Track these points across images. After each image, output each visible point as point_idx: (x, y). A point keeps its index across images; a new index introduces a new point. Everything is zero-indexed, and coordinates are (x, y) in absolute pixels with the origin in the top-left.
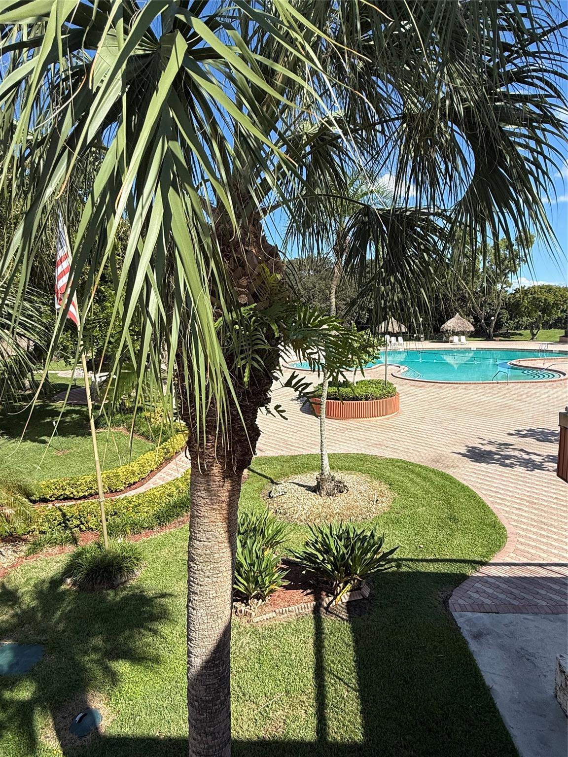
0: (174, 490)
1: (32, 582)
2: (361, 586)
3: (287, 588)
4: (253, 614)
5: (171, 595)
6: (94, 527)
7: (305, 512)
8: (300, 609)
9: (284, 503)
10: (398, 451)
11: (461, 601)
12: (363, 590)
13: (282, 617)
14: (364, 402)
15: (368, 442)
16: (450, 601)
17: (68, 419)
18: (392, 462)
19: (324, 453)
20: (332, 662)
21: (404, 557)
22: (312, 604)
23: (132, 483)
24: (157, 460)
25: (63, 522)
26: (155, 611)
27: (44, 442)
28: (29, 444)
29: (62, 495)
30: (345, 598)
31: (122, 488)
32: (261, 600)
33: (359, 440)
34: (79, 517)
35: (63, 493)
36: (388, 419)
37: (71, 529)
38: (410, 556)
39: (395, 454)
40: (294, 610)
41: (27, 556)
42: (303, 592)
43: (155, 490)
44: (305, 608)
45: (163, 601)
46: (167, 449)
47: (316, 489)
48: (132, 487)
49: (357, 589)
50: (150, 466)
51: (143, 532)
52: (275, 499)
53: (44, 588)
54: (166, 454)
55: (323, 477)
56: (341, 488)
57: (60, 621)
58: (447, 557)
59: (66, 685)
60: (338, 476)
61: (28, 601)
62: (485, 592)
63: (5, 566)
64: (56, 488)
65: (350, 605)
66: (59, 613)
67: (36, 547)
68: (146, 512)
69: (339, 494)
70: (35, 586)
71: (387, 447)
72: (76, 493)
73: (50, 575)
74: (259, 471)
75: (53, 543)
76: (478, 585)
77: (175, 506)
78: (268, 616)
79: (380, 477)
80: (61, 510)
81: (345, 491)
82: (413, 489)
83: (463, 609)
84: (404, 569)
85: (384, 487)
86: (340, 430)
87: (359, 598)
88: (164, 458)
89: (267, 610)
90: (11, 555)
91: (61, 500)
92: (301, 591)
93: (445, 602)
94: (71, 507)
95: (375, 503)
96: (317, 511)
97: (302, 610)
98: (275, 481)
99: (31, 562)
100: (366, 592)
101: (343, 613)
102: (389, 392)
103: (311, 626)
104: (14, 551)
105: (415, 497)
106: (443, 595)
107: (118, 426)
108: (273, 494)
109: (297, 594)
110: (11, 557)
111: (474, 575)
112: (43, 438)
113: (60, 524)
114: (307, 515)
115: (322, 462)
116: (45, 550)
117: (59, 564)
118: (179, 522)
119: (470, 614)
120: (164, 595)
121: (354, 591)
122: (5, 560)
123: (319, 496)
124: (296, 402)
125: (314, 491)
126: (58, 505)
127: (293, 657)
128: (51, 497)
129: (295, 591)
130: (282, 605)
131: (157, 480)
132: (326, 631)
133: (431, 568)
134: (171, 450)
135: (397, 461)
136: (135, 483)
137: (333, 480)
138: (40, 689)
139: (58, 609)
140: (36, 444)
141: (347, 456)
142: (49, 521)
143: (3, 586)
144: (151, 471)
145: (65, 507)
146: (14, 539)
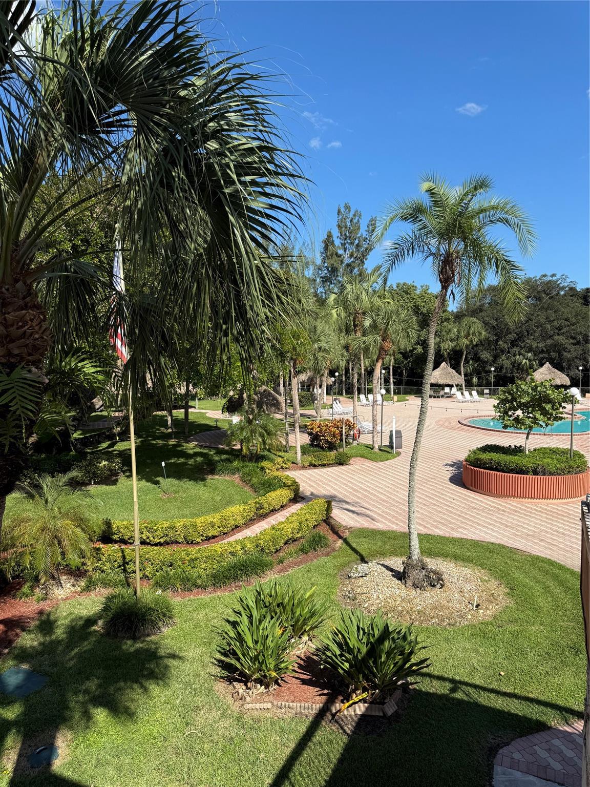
0: (239, 549)
1: (71, 617)
2: (386, 701)
3: (304, 682)
4: (248, 699)
6: (150, 576)
7: (378, 601)
8: (302, 708)
9: (359, 587)
10: (555, 548)
11: (517, 756)
12: (385, 705)
13: (278, 712)
15: (518, 531)
16: (501, 751)
17: (191, 462)
18: (535, 561)
19: (412, 531)
20: (301, 774)
21: (470, 681)
22: (318, 706)
23: (210, 535)
25: (123, 565)
26: (157, 670)
27: (157, 483)
30: (360, 710)
31: (199, 540)
32: (263, 687)
33: (507, 526)
36: (567, 504)
38: (479, 682)
39: (548, 552)
40: (295, 707)
41: (81, 592)
42: (319, 691)
44: (309, 709)
45: (175, 662)
46: (261, 504)
47: (401, 576)
48: (211, 541)
49: (377, 703)
50: (235, 520)
51: (195, 591)
52: (353, 581)
53: (78, 625)
54: (257, 509)
55: (410, 562)
56: (435, 580)
58: (530, 695)
59: (44, 717)
60: (432, 563)
61: (60, 633)
62: (561, 753)
63: (60, 597)
65: (363, 720)
66: (76, 651)
67: (90, 586)
69: (430, 588)
70: (72, 620)
71: (542, 540)
72: (152, 538)
73: (89, 614)
74: (354, 545)
76: (556, 742)
77: (236, 567)
78: (265, 705)
79: (503, 576)
80: (123, 552)
81: (439, 586)
82: (544, 603)
83: (514, 765)
84: (459, 695)
85: (503, 590)
86: (489, 510)
87: (377, 714)
88: (256, 514)
89: (266, 699)
90: (69, 588)
92: (318, 689)
93: (493, 751)
95: (475, 608)
96: (394, 603)
97: (304, 710)
98: (366, 559)
99: (82, 598)
100: (390, 709)
101: (350, 726)
103: (302, 729)
104: (73, 585)
105: (537, 610)
106: (493, 741)
107: (233, 474)
108: (352, 574)
109: (312, 691)
110: (68, 590)
111: (561, 728)
112: (158, 479)
113: (119, 567)
114: (380, 605)
115: (410, 542)
116: (97, 589)
118: (236, 586)
119: (518, 774)
120: (174, 657)
121: (375, 704)
122: (62, 593)
123: (403, 587)
124: (451, 468)
125: (400, 579)
126: (123, 547)
127: (263, 755)
128: (129, 539)
129: (311, 688)
130: (286, 698)
132: (314, 740)
133: (498, 703)
134: (266, 505)
135: (543, 560)
136: (214, 537)
137: (423, 569)
138: (24, 714)
139: (77, 647)
140: (149, 484)
141: (476, 544)
142: (110, 561)
143: (49, 615)
144: (237, 527)
145: (127, 550)
146: (77, 573)
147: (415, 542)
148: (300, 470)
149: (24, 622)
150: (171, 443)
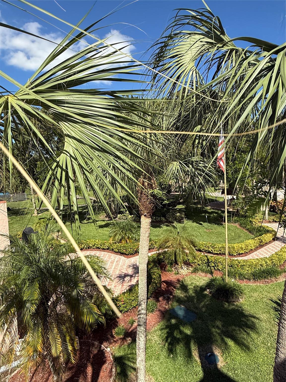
0: (264, 263)
1: (193, 285)
5: (258, 319)
6: (221, 269)
17: (212, 215)
23: (241, 253)
24: (255, 244)
25: (208, 263)
26: (248, 323)
27: (201, 224)
28: (195, 224)
29: (207, 250)
31: (235, 254)
34: (214, 262)
35: (208, 249)
37: (211, 267)
41: (192, 273)
43: (253, 260)
45: (253, 319)
46: (261, 240)
48: (241, 255)
50: (251, 247)
51: (245, 280)
53: (198, 289)
54: (260, 242)
57: (203, 307)
59: (205, 337)
61: (191, 293)
63: (184, 274)
64: (205, 246)
66: (203, 303)
67: (195, 271)
68: (247, 270)
70: (194, 287)
72: (213, 251)
73: (201, 285)
75: (203, 271)
77: (264, 272)
80: (207, 257)
88: (259, 244)
91: (207, 252)
94: (211, 257)
99: (193, 276)
104: (187, 269)
107: (235, 223)
110: (186, 271)
112: (201, 222)
113: (206, 263)
116: (199, 273)
117: (204, 281)
118: (265, 281)
120: (254, 317)
122: (184, 272)
126: (206, 254)
128: (203, 250)
131: (254, 255)
134: (264, 241)
136: (242, 254)
138: (194, 332)
139: (203, 301)
140: (198, 224)
142: (201, 260)
143: (182, 282)
144: (251, 250)
145: (209, 256)
146: (187, 263)
148: (268, 223)
149: (173, 284)
150: (199, 207)
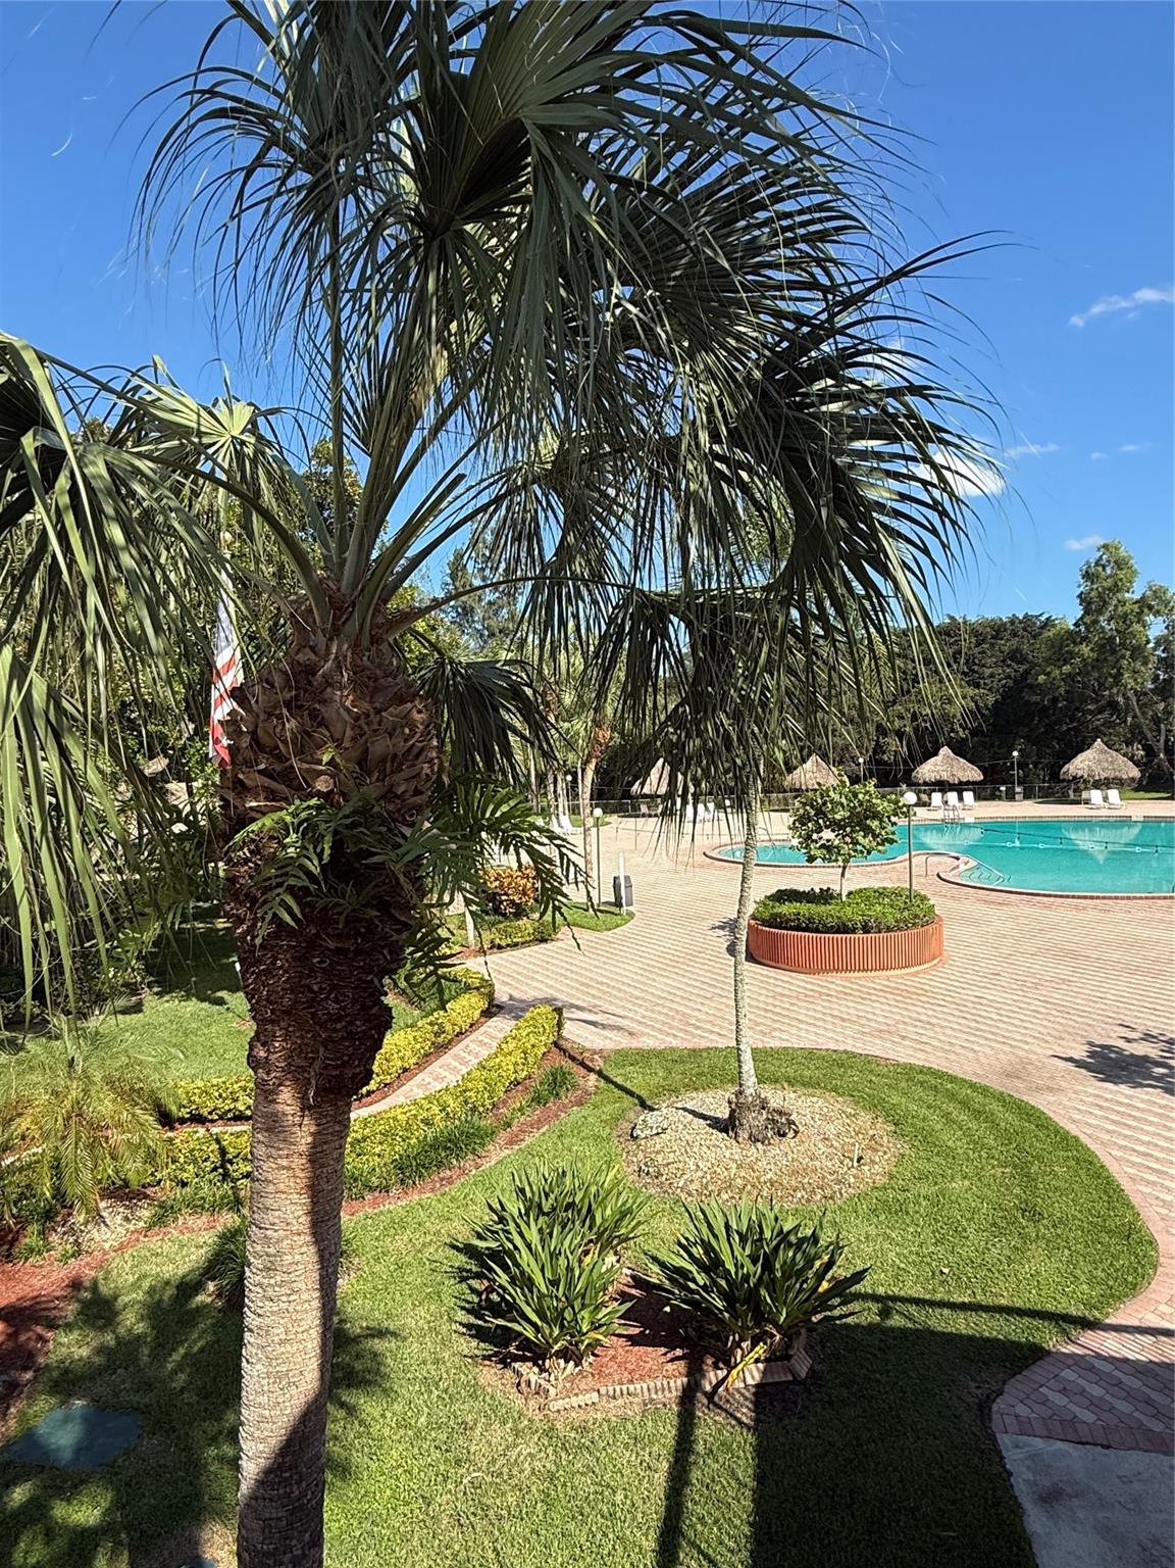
0: (437, 1112)
1: (146, 1284)
2: (792, 1353)
3: (634, 1340)
4: (552, 1392)
5: (394, 1334)
7: (700, 1174)
8: (653, 1391)
9: (658, 1152)
10: (927, 1048)
11: (1022, 1410)
12: (793, 1361)
13: (611, 1405)
14: (860, 935)
15: (863, 1026)
16: (995, 1407)
18: (910, 1072)
19: (742, 1047)
20: (701, 1519)
21: (902, 1293)
22: (679, 1382)
24: (418, 1046)
25: (222, 1166)
26: (358, 1366)
27: (220, 1002)
28: (193, 1005)
29: (230, 1110)
30: (753, 1377)
32: (572, 1363)
33: (843, 1020)
34: (249, 1157)
35: (232, 1106)
36: (915, 974)
37: (235, 1180)
38: (916, 1292)
39: (922, 1056)
40: (639, 1391)
41: (150, 1228)
42: (665, 1354)
43: (399, 1110)
44: (663, 1390)
45: (379, 1345)
46: (441, 1026)
47: (726, 1126)
48: (364, 1100)
49: (777, 1359)
50: (402, 1058)
51: (368, 1197)
52: (643, 1143)
53: (166, 1298)
54: (437, 1035)
55: (742, 1100)
56: (782, 1126)
57: (180, 1367)
58: (1003, 1302)
59: (166, 1503)
60: (775, 1097)
61: (132, 1322)
62: (1083, 1392)
63: (107, 1246)
64: (220, 1096)
65: (763, 1394)
66: (182, 1351)
67: (165, 1215)
68: (379, 1155)
69: (777, 1138)
70: (151, 1291)
71: (904, 1038)
73: (180, 1272)
74: (619, 1080)
75: (197, 1206)
76: (1068, 1374)
77: (435, 1145)
78: (582, 1399)
79: (875, 1105)
80: (218, 1141)
81: (791, 1134)
82: (950, 1139)
83: (1025, 1428)
84: (896, 1321)
85: (883, 1128)
86: (806, 996)
87: (784, 1379)
88: (433, 1043)
89: (583, 1386)
90: (121, 1225)
91: (229, 1119)
92: (663, 1350)
93: (984, 1408)
94: (238, 1135)
95: (856, 1164)
96: (726, 1173)
97: (656, 1393)
98: (649, 1103)
99: (154, 1242)
100: (802, 1366)
101: (745, 1410)
102: (916, 916)
103: (669, 1433)
104: (127, 1219)
105: (950, 1154)
106: (979, 1392)
108: (639, 1132)
109: (654, 1355)
110: (119, 1229)
111: (1064, 1350)
112: (219, 994)
113: (215, 1169)
114: (704, 1181)
115: (740, 1067)
116: (181, 1221)
117: (203, 1251)
118: (442, 1180)
119: (1038, 1443)
120: (381, 1333)
121: (775, 1361)
122: (108, 1236)
123: (734, 1142)
124: (722, 933)
125: (725, 1130)
126: (215, 1130)
127: (619, 1497)
128: (210, 1113)
129: (650, 1349)
130: (616, 1378)
131: (415, 1088)
132: (700, 1448)
133: (961, 1324)
134: (448, 1027)
135: (922, 1070)
137: (764, 1108)
138: (118, 1505)
139: (182, 1343)
140: (206, 1005)
141: (810, 1054)
142: (195, 1161)
143: (95, 1287)
144: (405, 1070)
145: (226, 1137)
146: (129, 1193)
147: (748, 1066)
148: (475, 956)
149: (45, 1309)
150: (220, 926)
